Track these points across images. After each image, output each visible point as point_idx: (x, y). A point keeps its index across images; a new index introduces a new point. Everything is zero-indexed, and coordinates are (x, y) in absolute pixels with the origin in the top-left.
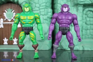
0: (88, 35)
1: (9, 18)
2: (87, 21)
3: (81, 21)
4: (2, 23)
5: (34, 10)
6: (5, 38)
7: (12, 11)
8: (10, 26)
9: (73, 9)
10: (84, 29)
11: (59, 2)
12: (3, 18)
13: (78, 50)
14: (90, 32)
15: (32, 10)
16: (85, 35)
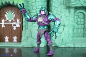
0: (79, 34)
1: (10, 19)
2: (78, 21)
3: (72, 21)
4: (4, 23)
5: (31, 12)
6: (7, 36)
7: (12, 13)
8: (10, 26)
9: (66, 11)
10: (75, 28)
11: (53, 5)
12: (4, 19)
14: (81, 31)
15: (30, 12)
16: (76, 33)
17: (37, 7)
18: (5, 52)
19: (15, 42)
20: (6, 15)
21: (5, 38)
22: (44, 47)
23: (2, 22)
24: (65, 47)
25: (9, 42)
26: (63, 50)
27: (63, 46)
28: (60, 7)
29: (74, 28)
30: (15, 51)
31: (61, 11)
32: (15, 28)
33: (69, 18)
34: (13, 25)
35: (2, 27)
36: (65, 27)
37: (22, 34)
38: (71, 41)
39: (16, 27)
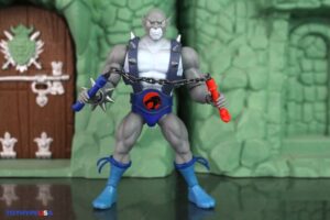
0: (307, 123)
1: (20, 59)
2: (302, 71)
5: (110, 29)
6: (7, 135)
7: (30, 35)
8: (22, 89)
9: (254, 27)
10: (293, 100)
11: (202, 3)
13: (271, 178)
14: (314, 111)
15: (106, 32)
16: (297, 121)
17: (134, 11)
18: (3, 199)
19: (41, 158)
21: (0, 140)
22: (167, 177)
24: (254, 175)
25: (18, 157)
27: (244, 173)
28: (230, 12)
29: (288, 100)
30: (44, 195)
31: (234, 29)
32: (42, 99)
33: (268, 56)
34: (33, 85)
36: (254, 94)
37: (73, 123)
38: (276, 152)
39: (48, 95)
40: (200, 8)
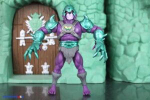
17: (87, 7)
18: (26, 93)
19: (44, 74)
20: (27, 22)
21: (26, 66)
22: (103, 83)
23: (21, 35)
24: (144, 82)
25: (33, 74)
26: (138, 89)
27: (139, 81)
28: (131, 7)
30: (45, 91)
31: (133, 14)
32: (45, 47)
35: (21, 45)
36: (143, 45)
40: (117, 5)
